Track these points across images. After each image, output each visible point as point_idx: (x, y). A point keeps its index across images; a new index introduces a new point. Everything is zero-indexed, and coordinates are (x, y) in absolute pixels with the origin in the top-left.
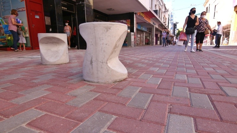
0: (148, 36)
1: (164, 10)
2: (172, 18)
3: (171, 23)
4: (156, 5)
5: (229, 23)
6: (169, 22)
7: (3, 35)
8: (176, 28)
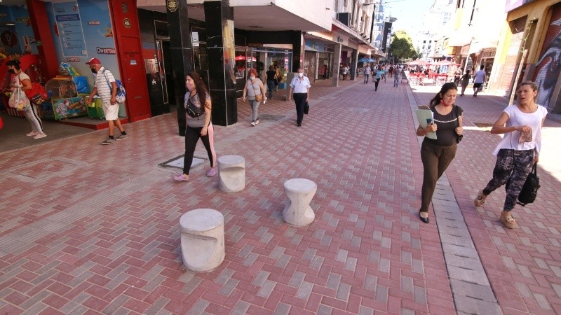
0: (326, 59)
1: (363, 2)
2: (381, 14)
3: (378, 25)
5: (493, 46)
6: (374, 22)
7: (76, 96)
8: (390, 31)
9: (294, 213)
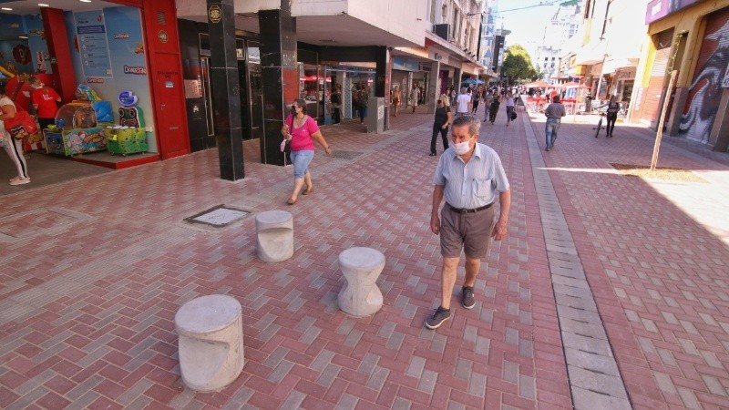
0: (422, 80)
1: (468, 10)
2: (490, 26)
3: (487, 38)
4: (445, 6)
5: (631, 65)
6: (482, 36)
7: (94, 125)
8: (502, 46)
9: (352, 298)
